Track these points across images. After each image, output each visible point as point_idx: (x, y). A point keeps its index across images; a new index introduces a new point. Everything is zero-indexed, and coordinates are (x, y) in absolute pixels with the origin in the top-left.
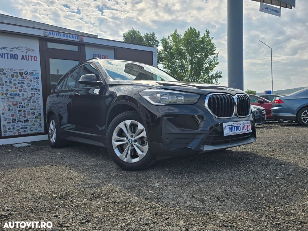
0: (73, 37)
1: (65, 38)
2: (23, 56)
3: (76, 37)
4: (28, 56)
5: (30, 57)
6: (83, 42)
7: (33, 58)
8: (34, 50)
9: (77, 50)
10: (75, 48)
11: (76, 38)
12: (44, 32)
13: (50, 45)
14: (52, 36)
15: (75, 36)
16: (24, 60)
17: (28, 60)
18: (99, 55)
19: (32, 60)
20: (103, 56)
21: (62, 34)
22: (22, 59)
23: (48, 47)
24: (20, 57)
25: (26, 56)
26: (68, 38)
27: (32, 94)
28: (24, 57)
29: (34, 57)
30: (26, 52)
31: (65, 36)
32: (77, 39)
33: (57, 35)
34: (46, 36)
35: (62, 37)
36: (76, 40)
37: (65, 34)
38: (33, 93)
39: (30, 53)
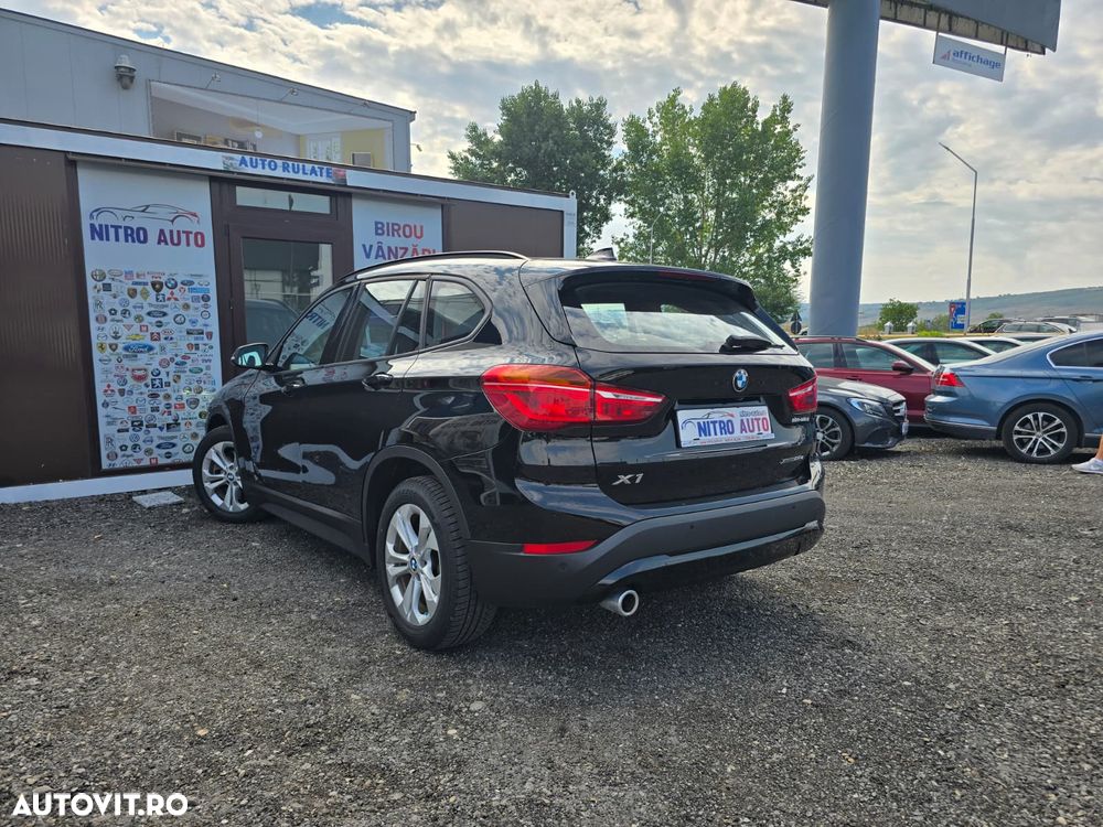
0: (313, 171)
1: (291, 175)
2: (162, 232)
3: (324, 171)
4: (178, 232)
5: (183, 237)
6: (346, 186)
7: (192, 237)
8: (195, 215)
9: (328, 212)
10: (320, 205)
11: (325, 174)
12: (227, 158)
13: (246, 197)
14: (250, 170)
15: (321, 169)
16: (167, 244)
17: (179, 244)
18: (393, 224)
19: (188, 244)
20: (407, 229)
21: (280, 162)
22: (159, 243)
23: (239, 203)
24: (153, 236)
25: (171, 232)
26: (300, 176)
27: (190, 346)
28: (165, 237)
29: (196, 234)
30: (172, 221)
31: (291, 170)
32: (328, 176)
33: (267, 167)
34: (231, 169)
35: (279, 173)
36: (324, 179)
37: (290, 163)
38: (193, 342)
39: (183, 224)
